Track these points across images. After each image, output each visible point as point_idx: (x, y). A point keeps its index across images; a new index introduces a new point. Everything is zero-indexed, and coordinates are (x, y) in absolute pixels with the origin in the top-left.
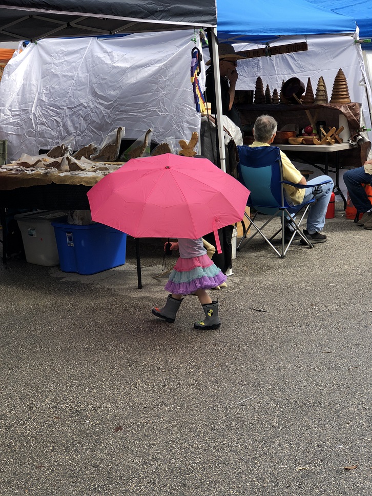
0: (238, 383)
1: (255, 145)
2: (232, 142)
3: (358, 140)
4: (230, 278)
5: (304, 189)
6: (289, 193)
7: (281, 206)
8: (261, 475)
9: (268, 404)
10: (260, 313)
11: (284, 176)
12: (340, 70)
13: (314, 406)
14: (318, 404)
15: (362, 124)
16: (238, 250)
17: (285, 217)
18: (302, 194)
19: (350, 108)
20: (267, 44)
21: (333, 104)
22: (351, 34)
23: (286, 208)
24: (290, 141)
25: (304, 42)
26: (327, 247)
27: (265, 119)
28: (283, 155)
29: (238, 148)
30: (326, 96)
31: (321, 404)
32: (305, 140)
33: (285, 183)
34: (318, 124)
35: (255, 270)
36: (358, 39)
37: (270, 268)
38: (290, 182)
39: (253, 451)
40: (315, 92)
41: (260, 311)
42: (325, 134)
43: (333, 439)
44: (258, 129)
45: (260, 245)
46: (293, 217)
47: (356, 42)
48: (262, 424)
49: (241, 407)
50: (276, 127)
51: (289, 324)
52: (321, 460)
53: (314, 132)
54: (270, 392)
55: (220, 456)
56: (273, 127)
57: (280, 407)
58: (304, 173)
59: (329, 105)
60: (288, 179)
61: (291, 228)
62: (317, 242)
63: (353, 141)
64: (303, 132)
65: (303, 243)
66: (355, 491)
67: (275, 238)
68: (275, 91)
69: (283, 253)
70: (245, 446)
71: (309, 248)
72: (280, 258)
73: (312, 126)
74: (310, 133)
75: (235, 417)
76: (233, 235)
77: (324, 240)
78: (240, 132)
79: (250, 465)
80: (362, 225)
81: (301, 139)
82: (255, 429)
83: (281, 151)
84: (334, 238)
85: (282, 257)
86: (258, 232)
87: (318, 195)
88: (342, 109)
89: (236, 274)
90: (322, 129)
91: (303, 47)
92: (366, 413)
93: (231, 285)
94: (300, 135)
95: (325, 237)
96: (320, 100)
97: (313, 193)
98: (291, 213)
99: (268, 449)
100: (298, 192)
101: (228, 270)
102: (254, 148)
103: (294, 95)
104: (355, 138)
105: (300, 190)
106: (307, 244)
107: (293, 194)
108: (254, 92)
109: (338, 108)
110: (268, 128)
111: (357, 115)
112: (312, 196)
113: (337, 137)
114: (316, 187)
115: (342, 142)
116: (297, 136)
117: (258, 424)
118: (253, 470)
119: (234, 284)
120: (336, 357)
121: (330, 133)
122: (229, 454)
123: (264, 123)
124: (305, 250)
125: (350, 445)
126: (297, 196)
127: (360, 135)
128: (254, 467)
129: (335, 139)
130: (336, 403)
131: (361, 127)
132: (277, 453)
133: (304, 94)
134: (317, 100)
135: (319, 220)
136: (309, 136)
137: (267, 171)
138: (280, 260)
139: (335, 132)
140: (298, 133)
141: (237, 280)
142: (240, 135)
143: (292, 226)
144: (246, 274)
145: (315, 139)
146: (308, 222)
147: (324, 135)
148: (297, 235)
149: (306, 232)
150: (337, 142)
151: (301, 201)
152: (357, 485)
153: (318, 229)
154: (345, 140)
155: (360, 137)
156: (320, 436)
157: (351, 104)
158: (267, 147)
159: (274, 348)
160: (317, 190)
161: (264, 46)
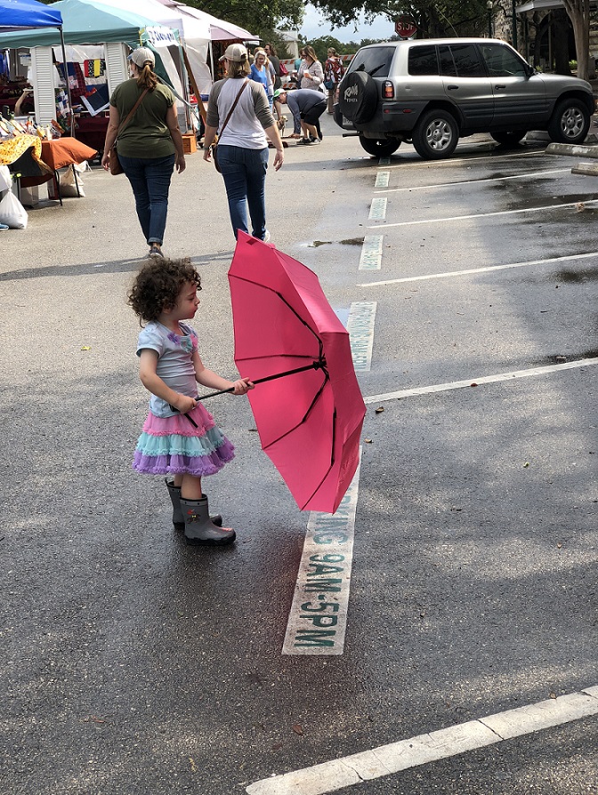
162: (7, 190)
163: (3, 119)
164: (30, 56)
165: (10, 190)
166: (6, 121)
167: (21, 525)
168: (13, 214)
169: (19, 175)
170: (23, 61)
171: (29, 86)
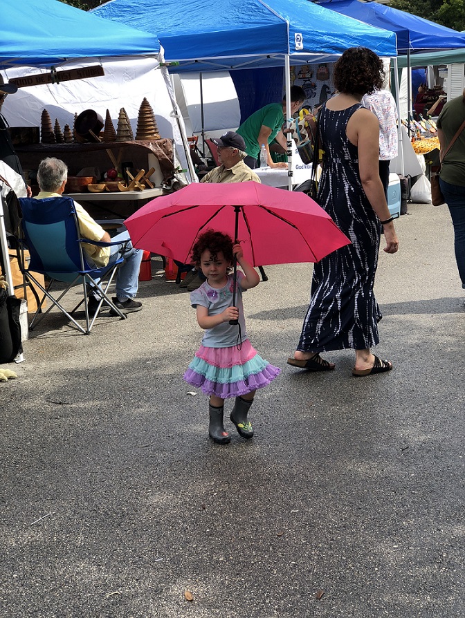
0: (32, 499)
1: (41, 196)
2: (12, 194)
3: (172, 183)
4: (21, 365)
5: (109, 248)
6: (89, 253)
7: (81, 270)
8: (62, 610)
9: (70, 519)
10: (60, 406)
11: (82, 233)
12: (145, 99)
13: (128, 514)
14: (134, 512)
15: (176, 164)
16: (30, 329)
17: (88, 284)
18: (106, 252)
19: (160, 145)
20: (53, 68)
21: (139, 141)
22: (154, 55)
23: (88, 273)
24: (89, 189)
25: (99, 66)
26: (143, 316)
27: (50, 162)
28: (78, 207)
29: (21, 201)
30: (129, 131)
31: (137, 511)
32: (108, 186)
33: (83, 241)
34: (123, 167)
35: (53, 353)
36: (164, 61)
37: (71, 348)
38: (90, 240)
39: (52, 581)
40: (116, 127)
41: (60, 403)
42: (133, 178)
43: (151, 551)
44: (44, 176)
45: (58, 321)
46: (98, 284)
47: (162, 65)
48: (63, 546)
49: (35, 528)
50: (66, 172)
51: (97, 417)
52: (137, 580)
53: (118, 176)
54: (73, 504)
55: (8, 594)
56: (62, 173)
57: (86, 521)
58: (107, 228)
59: (134, 142)
60: (86, 236)
61: (97, 296)
62: (130, 311)
63: (167, 185)
64: (106, 176)
65: (113, 314)
66: (177, 611)
67: (78, 310)
68: (67, 128)
69: (88, 329)
70: (42, 577)
71: (120, 319)
72: (85, 334)
73: (116, 169)
74: (114, 178)
75: (28, 542)
76: (21, 311)
77: (139, 308)
78: (22, 181)
79: (48, 600)
80: (186, 287)
81: (102, 186)
82: (54, 554)
83: (75, 202)
84: (151, 305)
85: (87, 333)
86: (55, 304)
87: (126, 254)
88: (151, 147)
89: (29, 359)
90: (128, 172)
91: (98, 72)
92: (191, 515)
93: (22, 374)
94: (102, 180)
95: (140, 305)
96: (123, 137)
97: (120, 252)
98: (95, 278)
99: (71, 576)
100: (101, 252)
101: (17, 356)
102: (40, 201)
103: (90, 131)
104: (169, 181)
105: (104, 249)
106: (117, 315)
107: (96, 254)
108: (40, 130)
109: (146, 146)
110: (55, 173)
111: (169, 153)
112: (120, 255)
113: (147, 180)
114: (124, 244)
115: (154, 187)
116: (99, 182)
117: (58, 546)
118: (51, 605)
119: (26, 372)
120: (155, 450)
121: (139, 177)
122: (21, 590)
123: (49, 167)
124: (115, 321)
125: (172, 556)
126: (100, 256)
127: (174, 177)
128: (53, 601)
129: (146, 184)
130: (155, 508)
131: (175, 167)
132: (82, 579)
133: (103, 130)
134: (119, 137)
135: (130, 284)
136: (114, 181)
137: (59, 228)
138: (85, 337)
139: (145, 175)
140: (99, 178)
141: (30, 367)
142: (23, 184)
143: (98, 293)
144: (41, 359)
145: (121, 185)
146: (117, 288)
147: (131, 179)
148: (105, 304)
149: (115, 300)
150: (148, 187)
151: (106, 262)
152: (180, 604)
153: (131, 295)
154: (158, 184)
155: (175, 180)
156: (135, 551)
157: (161, 141)
158: (57, 198)
159: (78, 449)
160: (125, 248)
161: (49, 71)
162: (422, 174)
163: (423, 119)
164: (447, 70)
165: (424, 174)
166: (425, 121)
167: (422, 438)
168: (425, 192)
169: (431, 162)
170: (441, 74)
171: (444, 93)
